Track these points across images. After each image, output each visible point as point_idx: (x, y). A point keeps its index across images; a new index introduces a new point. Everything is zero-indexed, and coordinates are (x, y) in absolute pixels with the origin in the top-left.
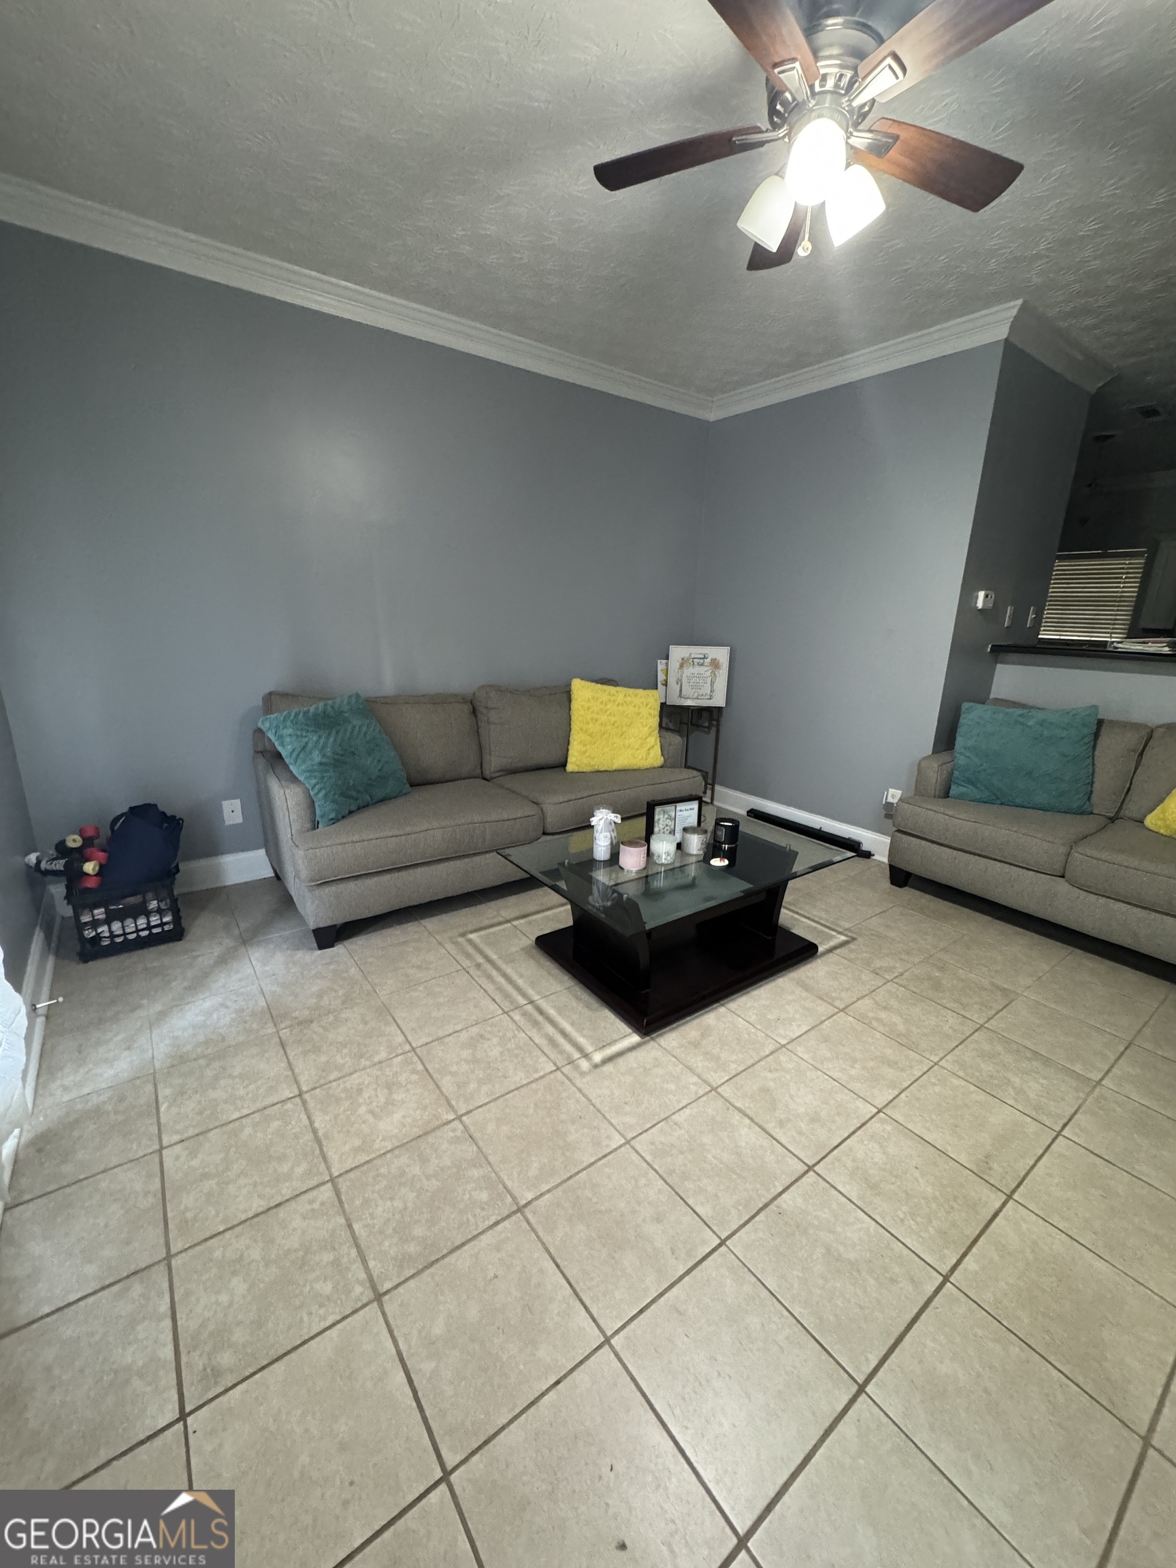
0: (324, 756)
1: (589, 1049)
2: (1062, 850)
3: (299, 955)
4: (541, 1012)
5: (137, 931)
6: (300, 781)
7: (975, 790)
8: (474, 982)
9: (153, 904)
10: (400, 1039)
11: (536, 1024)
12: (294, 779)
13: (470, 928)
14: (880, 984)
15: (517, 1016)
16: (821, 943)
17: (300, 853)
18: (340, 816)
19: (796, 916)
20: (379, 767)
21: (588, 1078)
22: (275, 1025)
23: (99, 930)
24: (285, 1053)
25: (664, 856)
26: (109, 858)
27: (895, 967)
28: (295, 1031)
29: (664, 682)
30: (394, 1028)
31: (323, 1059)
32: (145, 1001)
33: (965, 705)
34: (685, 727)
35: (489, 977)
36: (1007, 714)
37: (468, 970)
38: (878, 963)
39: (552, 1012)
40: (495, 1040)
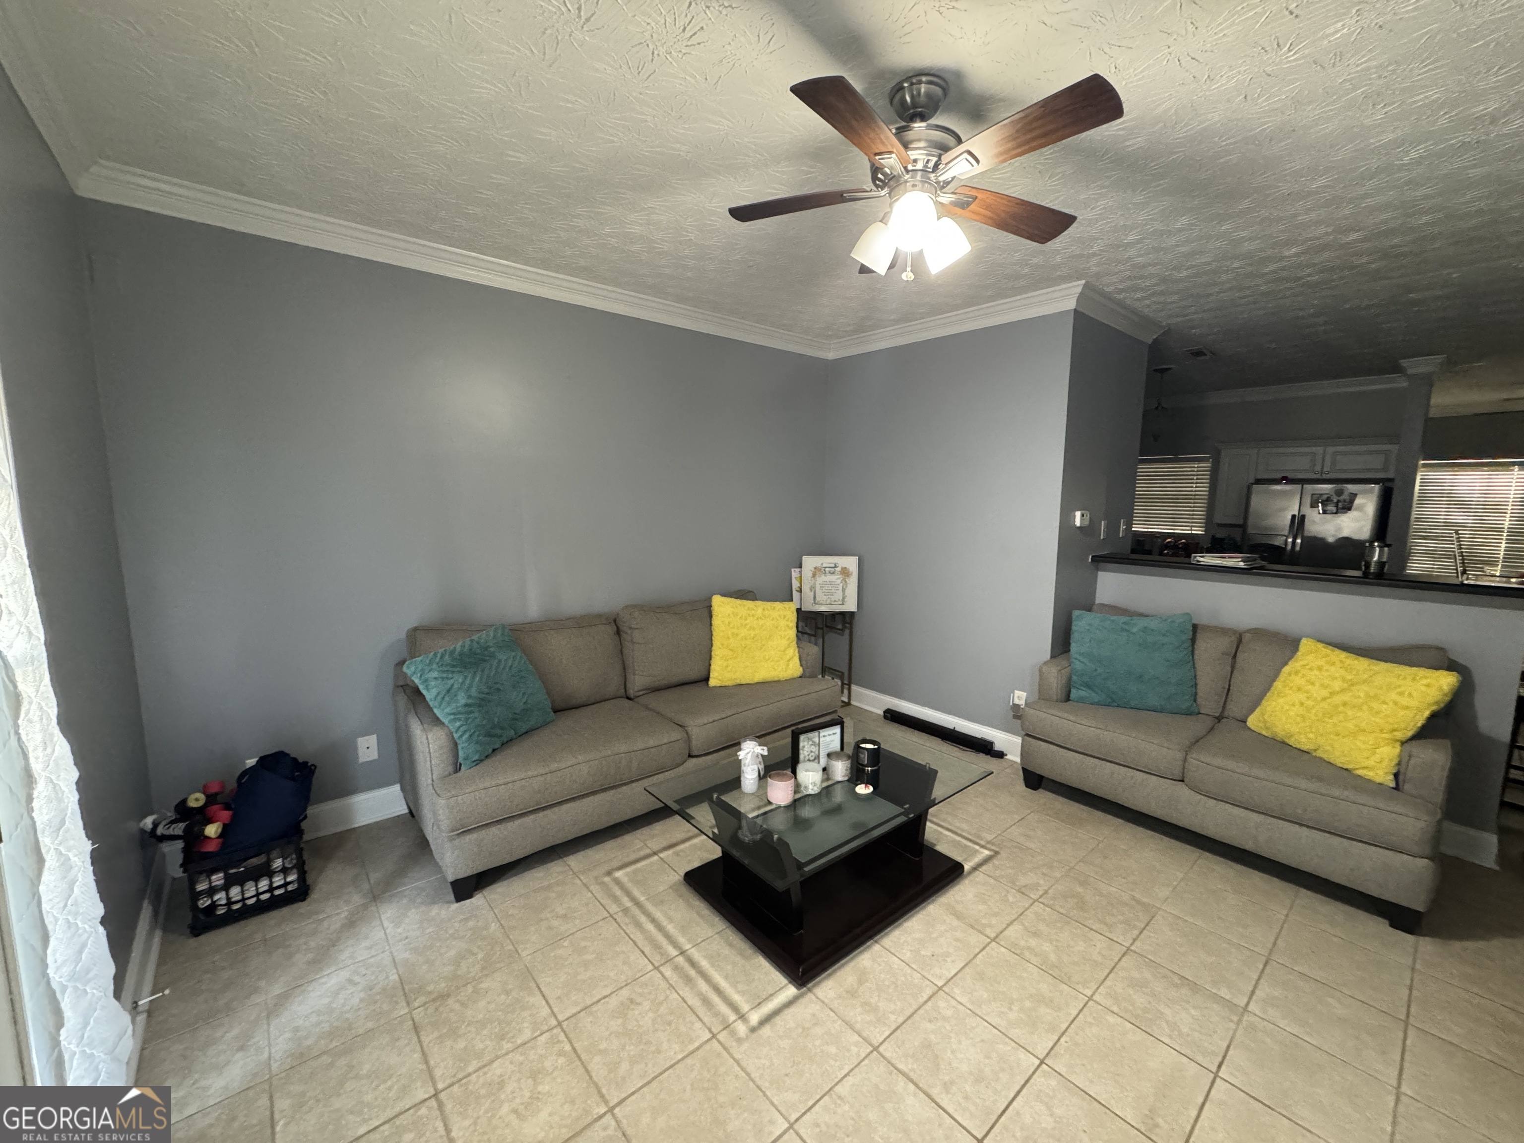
0: (469, 697)
1: (745, 1007)
2: (1180, 755)
3: (435, 910)
4: (693, 964)
5: (258, 894)
6: (443, 724)
7: (1093, 694)
8: (622, 932)
9: (278, 863)
10: (546, 1011)
11: (688, 980)
12: (437, 721)
13: (616, 864)
14: (1027, 906)
15: (668, 971)
16: (965, 860)
17: (442, 802)
18: (483, 758)
19: (940, 829)
20: (524, 700)
21: (746, 1045)
22: (408, 1004)
23: (216, 898)
24: (420, 1042)
25: (811, 787)
26: (233, 818)
27: (1038, 885)
28: (431, 1010)
29: (798, 589)
30: (537, 999)
31: (461, 1044)
32: (262, 983)
33: (1076, 613)
34: (820, 631)
35: (638, 925)
36: (1113, 621)
37: (615, 916)
38: (1022, 881)
39: (704, 964)
40: (646, 1005)
